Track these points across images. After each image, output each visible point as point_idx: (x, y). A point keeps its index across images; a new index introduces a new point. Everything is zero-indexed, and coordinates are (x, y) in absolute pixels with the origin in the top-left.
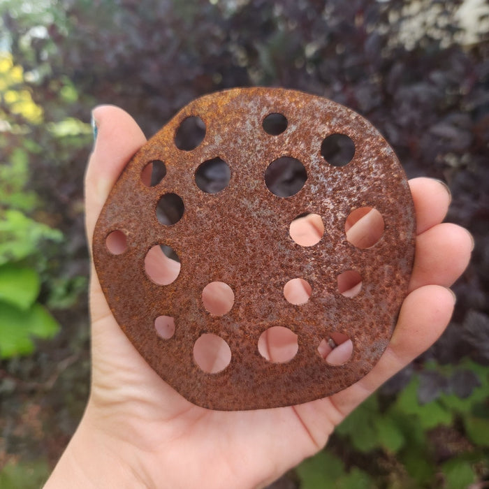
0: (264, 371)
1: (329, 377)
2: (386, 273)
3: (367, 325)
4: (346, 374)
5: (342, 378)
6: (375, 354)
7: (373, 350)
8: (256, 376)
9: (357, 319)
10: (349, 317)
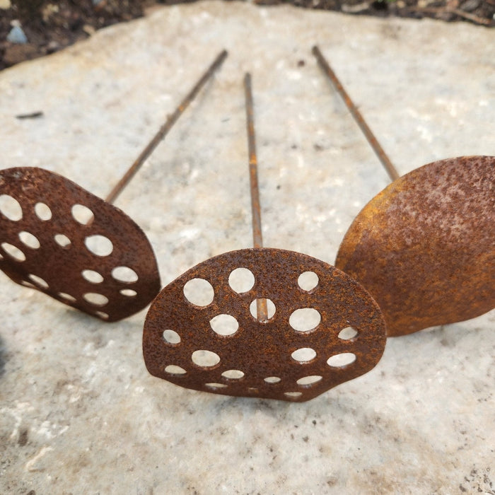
0: (120, 249)
1: (103, 215)
2: (27, 188)
3: (61, 196)
4: (95, 206)
5: (99, 207)
6: (75, 189)
7: (73, 191)
8: (126, 252)
9: (60, 205)
10: (61, 210)
